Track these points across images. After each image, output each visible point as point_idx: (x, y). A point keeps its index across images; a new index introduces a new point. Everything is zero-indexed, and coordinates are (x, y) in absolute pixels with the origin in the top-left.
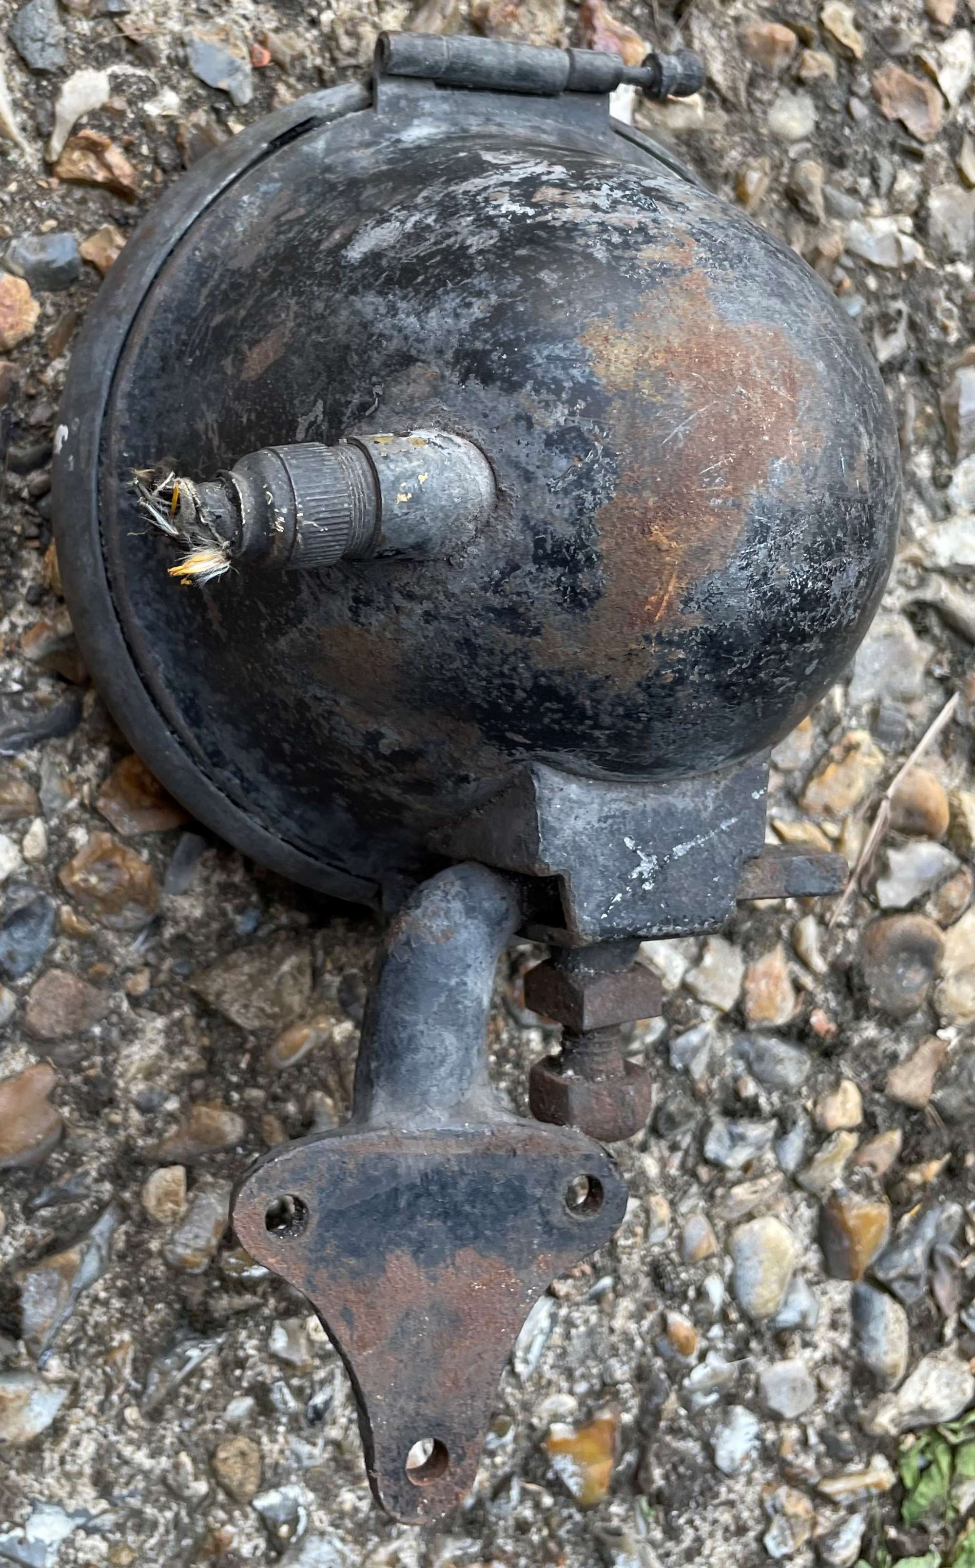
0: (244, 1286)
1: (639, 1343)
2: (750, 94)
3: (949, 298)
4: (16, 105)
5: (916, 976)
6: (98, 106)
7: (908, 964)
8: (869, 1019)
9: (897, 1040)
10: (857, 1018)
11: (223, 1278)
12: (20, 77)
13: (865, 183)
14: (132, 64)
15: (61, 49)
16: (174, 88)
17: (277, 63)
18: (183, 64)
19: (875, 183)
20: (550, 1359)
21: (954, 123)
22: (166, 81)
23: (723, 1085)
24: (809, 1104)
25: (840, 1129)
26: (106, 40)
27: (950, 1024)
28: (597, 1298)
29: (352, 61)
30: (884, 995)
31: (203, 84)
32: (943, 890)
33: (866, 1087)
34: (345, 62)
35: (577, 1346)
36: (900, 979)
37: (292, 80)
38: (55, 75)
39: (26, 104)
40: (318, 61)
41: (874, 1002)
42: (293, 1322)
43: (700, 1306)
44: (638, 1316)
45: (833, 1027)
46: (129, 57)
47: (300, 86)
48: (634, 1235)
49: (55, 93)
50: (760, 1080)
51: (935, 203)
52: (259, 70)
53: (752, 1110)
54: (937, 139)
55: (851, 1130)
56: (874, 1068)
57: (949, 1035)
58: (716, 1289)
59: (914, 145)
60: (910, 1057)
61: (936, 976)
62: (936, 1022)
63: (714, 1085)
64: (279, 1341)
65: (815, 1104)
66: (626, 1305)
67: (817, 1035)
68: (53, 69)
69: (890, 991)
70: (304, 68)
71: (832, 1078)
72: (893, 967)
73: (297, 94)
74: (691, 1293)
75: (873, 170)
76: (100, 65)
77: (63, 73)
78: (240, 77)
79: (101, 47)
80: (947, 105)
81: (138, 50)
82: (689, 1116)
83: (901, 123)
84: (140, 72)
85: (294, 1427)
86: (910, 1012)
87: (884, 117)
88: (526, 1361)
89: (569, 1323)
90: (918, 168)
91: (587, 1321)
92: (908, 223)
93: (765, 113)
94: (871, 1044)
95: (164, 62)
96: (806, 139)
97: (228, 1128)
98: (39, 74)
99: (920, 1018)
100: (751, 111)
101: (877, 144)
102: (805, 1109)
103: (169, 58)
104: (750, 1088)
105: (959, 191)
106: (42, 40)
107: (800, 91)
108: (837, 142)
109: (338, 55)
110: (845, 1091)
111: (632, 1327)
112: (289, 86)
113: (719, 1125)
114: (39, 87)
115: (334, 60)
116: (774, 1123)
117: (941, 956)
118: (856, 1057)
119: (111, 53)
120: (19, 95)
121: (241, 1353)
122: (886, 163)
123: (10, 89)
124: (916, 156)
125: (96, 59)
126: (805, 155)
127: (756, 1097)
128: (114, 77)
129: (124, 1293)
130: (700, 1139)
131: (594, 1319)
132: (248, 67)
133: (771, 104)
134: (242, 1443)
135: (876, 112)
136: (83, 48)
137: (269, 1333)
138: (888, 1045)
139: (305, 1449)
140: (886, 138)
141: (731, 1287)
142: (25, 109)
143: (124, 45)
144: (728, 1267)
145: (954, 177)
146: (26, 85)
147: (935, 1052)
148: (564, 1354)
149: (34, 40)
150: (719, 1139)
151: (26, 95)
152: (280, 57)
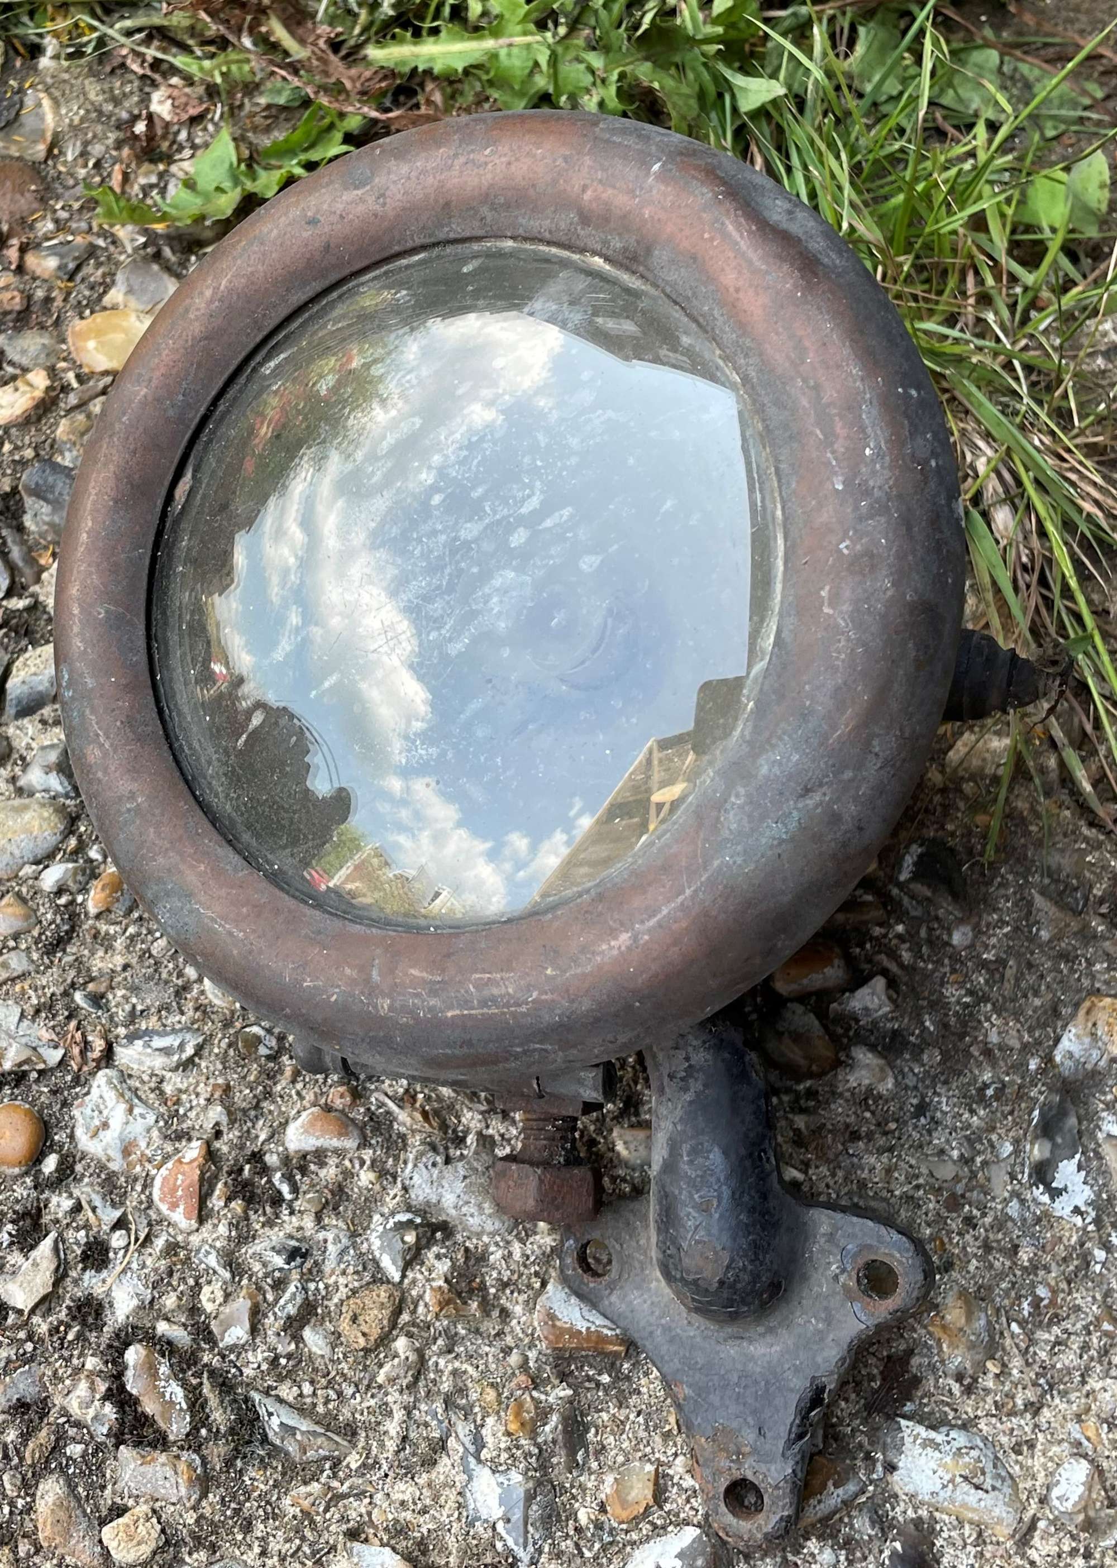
1: (132, 930)
11: (195, 1429)
20: (174, 1019)
42: (214, 1326)
48: (23, 992)
64: (237, 1333)
74: (63, 901)
85: (316, 1272)
88: (181, 1047)
89: (133, 1016)
91: (126, 999)
97: (50, 1498)
111: (119, 944)
131: (120, 993)
134: (344, 1325)
139: (332, 1249)
148: (165, 1007)
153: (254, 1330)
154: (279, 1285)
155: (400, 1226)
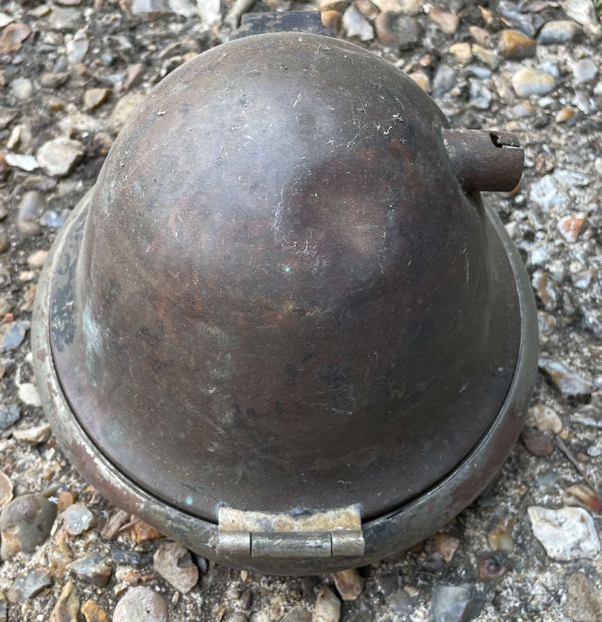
0: (560, 300)
2: (13, 106)
3: (100, 19)
4: (37, 425)
5: (403, 22)
6: (35, 388)
7: (397, 25)
8: (422, 42)
9: (430, 30)
10: (422, 46)
12: (24, 424)
13: (51, 56)
14: (15, 375)
15: (10, 406)
16: (25, 355)
17: (12, 310)
18: (14, 352)
19: (51, 51)
21: (22, 19)
22: (22, 359)
23: (456, 102)
24: (461, 66)
25: (471, 52)
26: (5, 387)
27: (422, 7)
28: (553, 151)
29: (9, 278)
30: (411, 36)
31: (23, 342)
32: (364, 12)
33: (451, 42)
34: (9, 281)
35: (574, 159)
36: (404, 29)
37: (19, 304)
38: (22, 408)
39: (36, 421)
40: (9, 293)
41: (415, 39)
43: (553, 108)
44: (559, 134)
45: (427, 57)
46: (12, 377)
47: (21, 301)
49: (31, 407)
50: (452, 86)
51: (59, 25)
52: (15, 318)
53: (466, 90)
54: (29, 26)
55: (471, 47)
56: (443, 39)
57: (427, 8)
58: (545, 101)
59: (33, 35)
60: (438, 24)
61: (401, 14)
62: (422, 13)
63: (456, 105)
65: (461, 63)
66: (555, 139)
67: (432, 63)
68: (19, 409)
69: (409, 33)
70: (13, 299)
71: (449, 57)
72: (399, 31)
73: (24, 302)
75: (45, 53)
76: (16, 389)
77: (21, 404)
78: (19, 326)
79: (8, 388)
80: (14, 22)
81: (9, 372)
82: (471, 115)
83: (23, 41)
84: (19, 371)
86: (419, 25)
87: (21, 49)
90: (43, 34)
92: (68, 37)
93: (22, 100)
94: (433, 41)
95: (13, 360)
96: (32, 82)
98: (22, 416)
99: (421, 21)
100: (21, 106)
101: (33, 52)
102: (464, 67)
103: (12, 358)
104: (457, 91)
105: (53, 16)
106: (6, 414)
107: (11, 85)
108: (33, 69)
109: (6, 284)
110: (455, 51)
112: (22, 305)
113: (474, 102)
114: (28, 415)
115: (9, 286)
116: (471, 80)
117: (393, 12)
118: (439, 47)
119: (10, 383)
120: (32, 424)
121: (589, 300)
122: (41, 47)
123: (29, 428)
124: (37, 34)
125: (13, 391)
126: (39, 82)
127: (459, 88)
128: (21, 382)
129: (567, 352)
130: (480, 110)
132: (14, 323)
133: (17, 98)
135: (19, 52)
136: (9, 396)
137: (579, 289)
138: (433, 34)
140: (30, 48)
141: (543, 95)
142: (38, 421)
143: (6, 379)
144: (535, 97)
145: (46, 18)
146: (27, 421)
147: (435, 13)
149: (7, 418)
150: (480, 102)
151: (32, 421)
152: (9, 309)
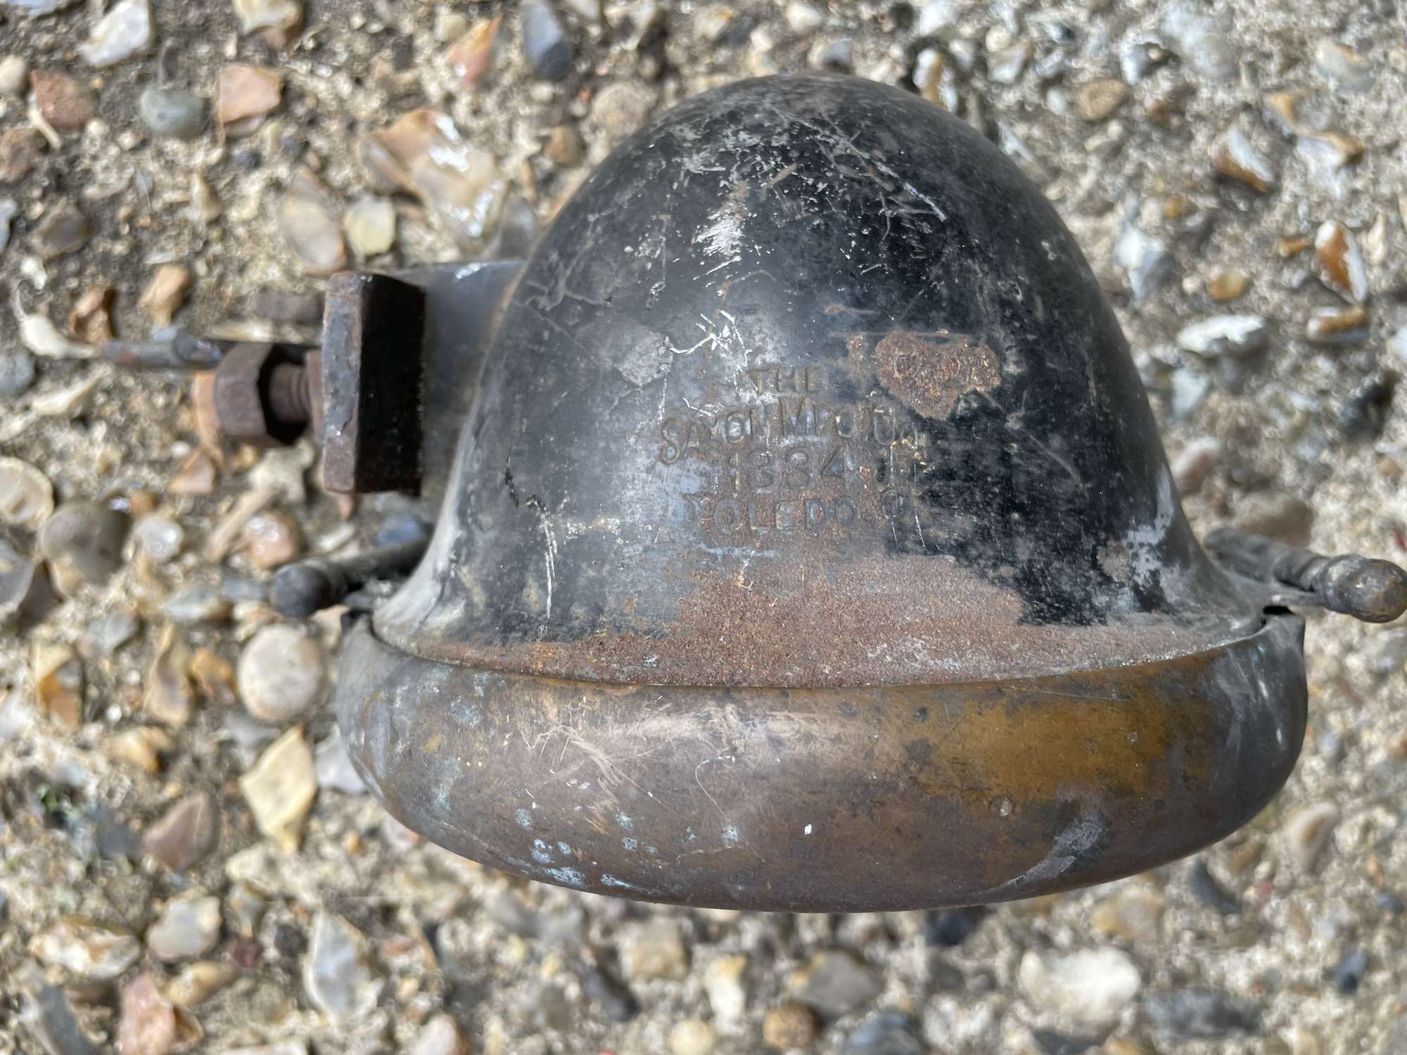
153: (1020, 78)
154: (1048, 51)
155: (1149, 46)
